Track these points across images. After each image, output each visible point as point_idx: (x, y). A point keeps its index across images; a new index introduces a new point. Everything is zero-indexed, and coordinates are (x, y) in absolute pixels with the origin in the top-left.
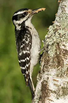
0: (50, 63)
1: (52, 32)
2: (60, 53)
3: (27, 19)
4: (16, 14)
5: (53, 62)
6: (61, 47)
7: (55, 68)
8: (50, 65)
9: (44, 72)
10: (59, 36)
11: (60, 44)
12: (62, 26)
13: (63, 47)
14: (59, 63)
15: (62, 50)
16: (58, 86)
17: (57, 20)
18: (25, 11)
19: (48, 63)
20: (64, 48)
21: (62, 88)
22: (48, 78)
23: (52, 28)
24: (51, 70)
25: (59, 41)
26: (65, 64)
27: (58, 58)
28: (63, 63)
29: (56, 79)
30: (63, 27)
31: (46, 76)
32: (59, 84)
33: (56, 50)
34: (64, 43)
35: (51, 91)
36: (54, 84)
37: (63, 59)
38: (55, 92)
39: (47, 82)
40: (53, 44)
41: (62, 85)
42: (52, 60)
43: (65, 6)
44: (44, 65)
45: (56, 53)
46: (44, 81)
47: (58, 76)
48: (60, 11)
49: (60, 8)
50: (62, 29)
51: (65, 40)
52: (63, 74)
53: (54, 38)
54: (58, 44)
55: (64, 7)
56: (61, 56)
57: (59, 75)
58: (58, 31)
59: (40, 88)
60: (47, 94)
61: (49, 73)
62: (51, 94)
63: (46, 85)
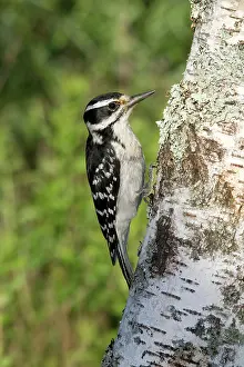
0: (176, 175)
1: (178, 99)
2: (198, 149)
3: (118, 119)
4: (90, 108)
5: (183, 171)
6: (199, 135)
7: (187, 186)
8: (175, 180)
9: (161, 196)
10: (193, 107)
11: (197, 126)
12: (200, 83)
13: (205, 134)
14: (196, 171)
15: (203, 142)
16: (197, 229)
17: (188, 71)
18: (112, 100)
19: (170, 175)
20: (207, 137)
21: (206, 232)
22: (172, 210)
23: (179, 89)
24: (177, 190)
25: (195, 118)
26: (210, 174)
27: (192, 162)
28: (206, 171)
29: (189, 211)
30: (204, 85)
31: (167, 207)
32: (197, 223)
33: (188, 142)
34: (207, 124)
35: (180, 240)
36: (187, 225)
37: (206, 162)
38: (188, 243)
39: (169, 220)
40: (180, 128)
41: (206, 226)
42: (179, 165)
43: (208, 35)
44: (163, 179)
45: (189, 149)
46: (164, 217)
47: (194, 204)
48: (195, 48)
49: (195, 40)
50: (200, 89)
51: (209, 116)
52: (207, 200)
53: (183, 113)
54: (192, 127)
55: (204, 37)
56: (201, 154)
57: (198, 203)
58: (192, 95)
59: (153, 236)
60: (170, 248)
61: (174, 198)
62: (180, 248)
63: (168, 227)
